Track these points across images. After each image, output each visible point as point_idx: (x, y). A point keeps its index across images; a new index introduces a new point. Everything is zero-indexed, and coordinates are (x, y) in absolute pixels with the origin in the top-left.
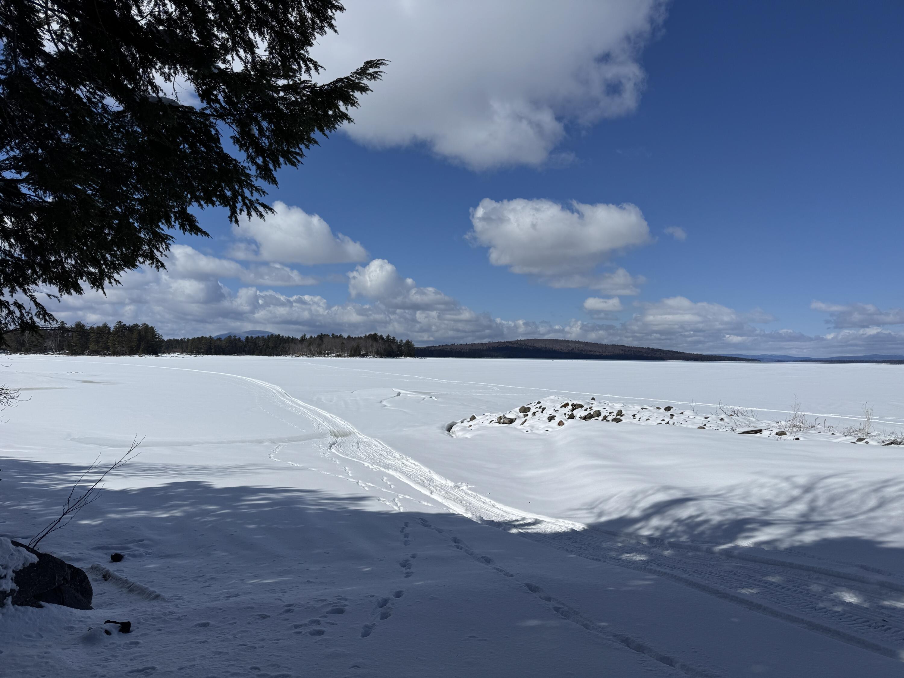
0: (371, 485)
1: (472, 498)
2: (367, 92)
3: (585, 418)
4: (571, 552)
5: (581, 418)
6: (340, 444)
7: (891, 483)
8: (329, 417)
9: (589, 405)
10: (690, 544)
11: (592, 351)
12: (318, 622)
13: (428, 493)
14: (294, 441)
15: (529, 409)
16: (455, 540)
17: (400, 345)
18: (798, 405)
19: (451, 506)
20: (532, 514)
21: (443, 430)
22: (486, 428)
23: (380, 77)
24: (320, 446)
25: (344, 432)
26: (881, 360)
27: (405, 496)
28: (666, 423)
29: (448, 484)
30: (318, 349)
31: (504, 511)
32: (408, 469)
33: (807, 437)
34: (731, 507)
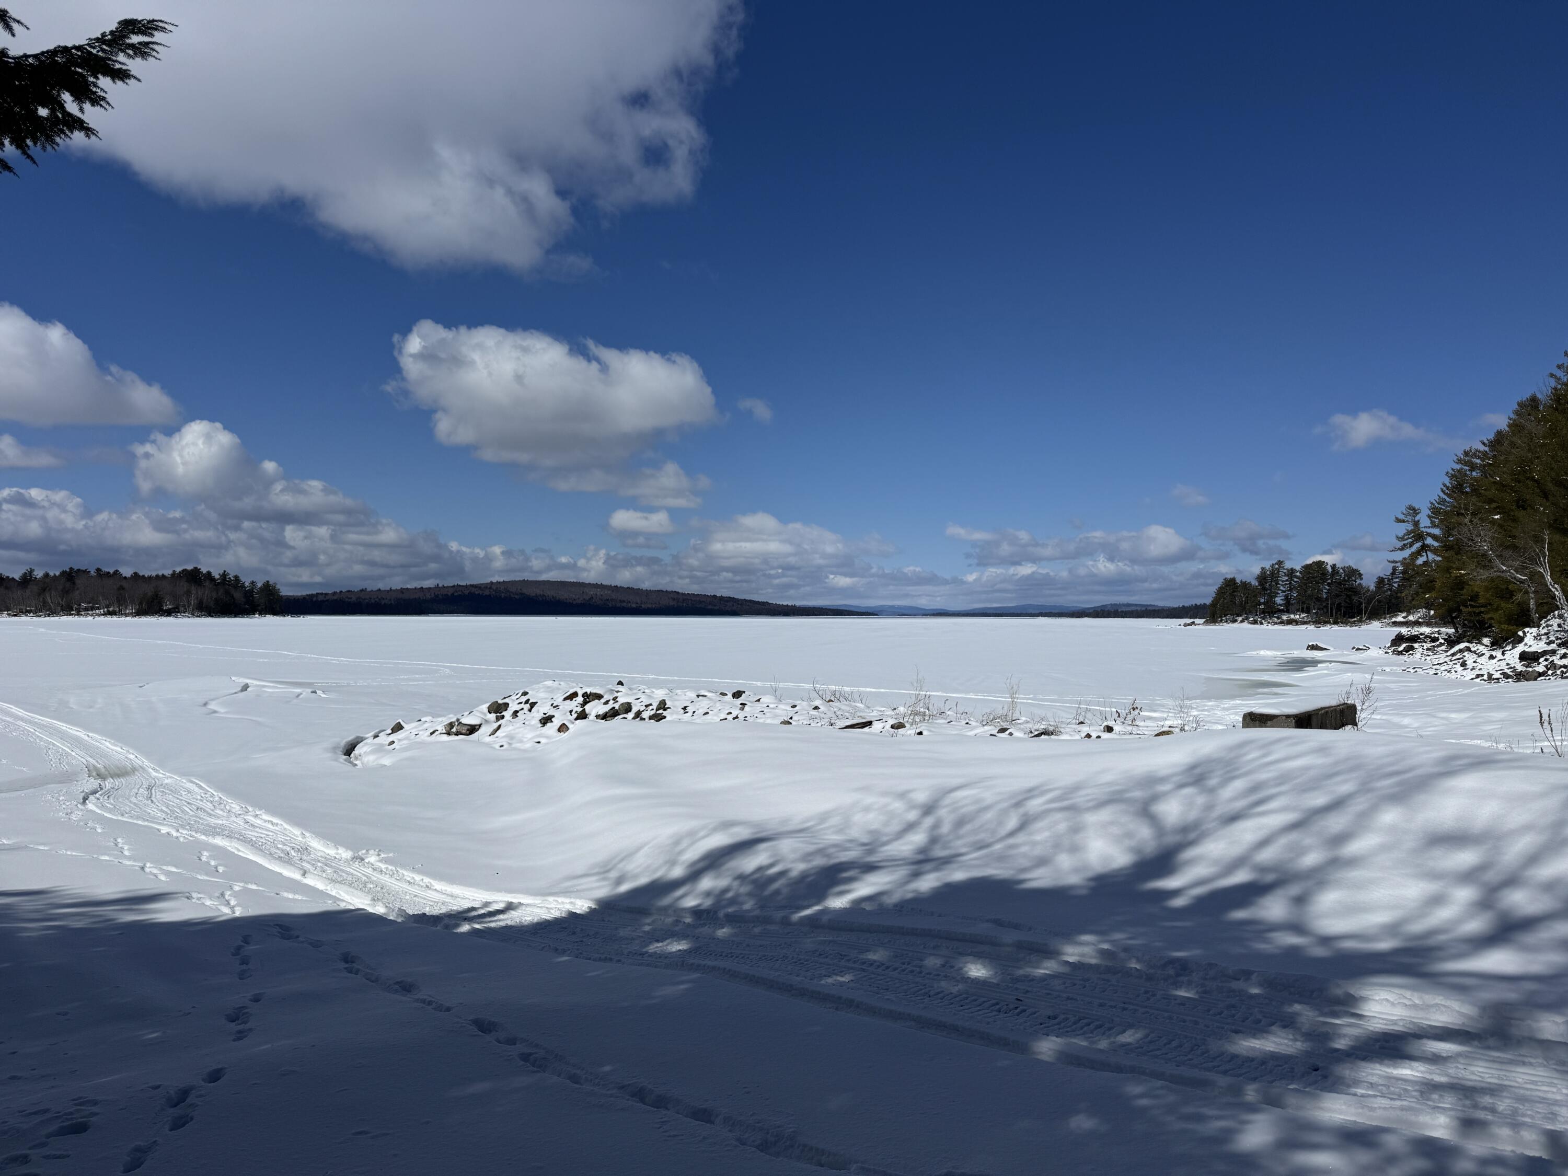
0: (174, 869)
1: (388, 876)
2: (128, 81)
3: (605, 717)
4: (564, 952)
5: (597, 717)
6: (108, 794)
7: (1036, 793)
8: (86, 738)
9: (612, 693)
10: (757, 912)
11: (624, 601)
12: (24, 1158)
13: (297, 876)
15: (506, 706)
16: (347, 959)
17: (251, 591)
18: (920, 679)
19: (344, 896)
20: (500, 894)
21: (335, 753)
22: (422, 744)
23: (154, 53)
24: (61, 798)
25: (118, 768)
26: (1037, 612)
27: (246, 886)
28: (734, 719)
29: (340, 854)
30: (62, 600)
31: (450, 893)
32: (258, 832)
33: (933, 729)
34: (821, 846)
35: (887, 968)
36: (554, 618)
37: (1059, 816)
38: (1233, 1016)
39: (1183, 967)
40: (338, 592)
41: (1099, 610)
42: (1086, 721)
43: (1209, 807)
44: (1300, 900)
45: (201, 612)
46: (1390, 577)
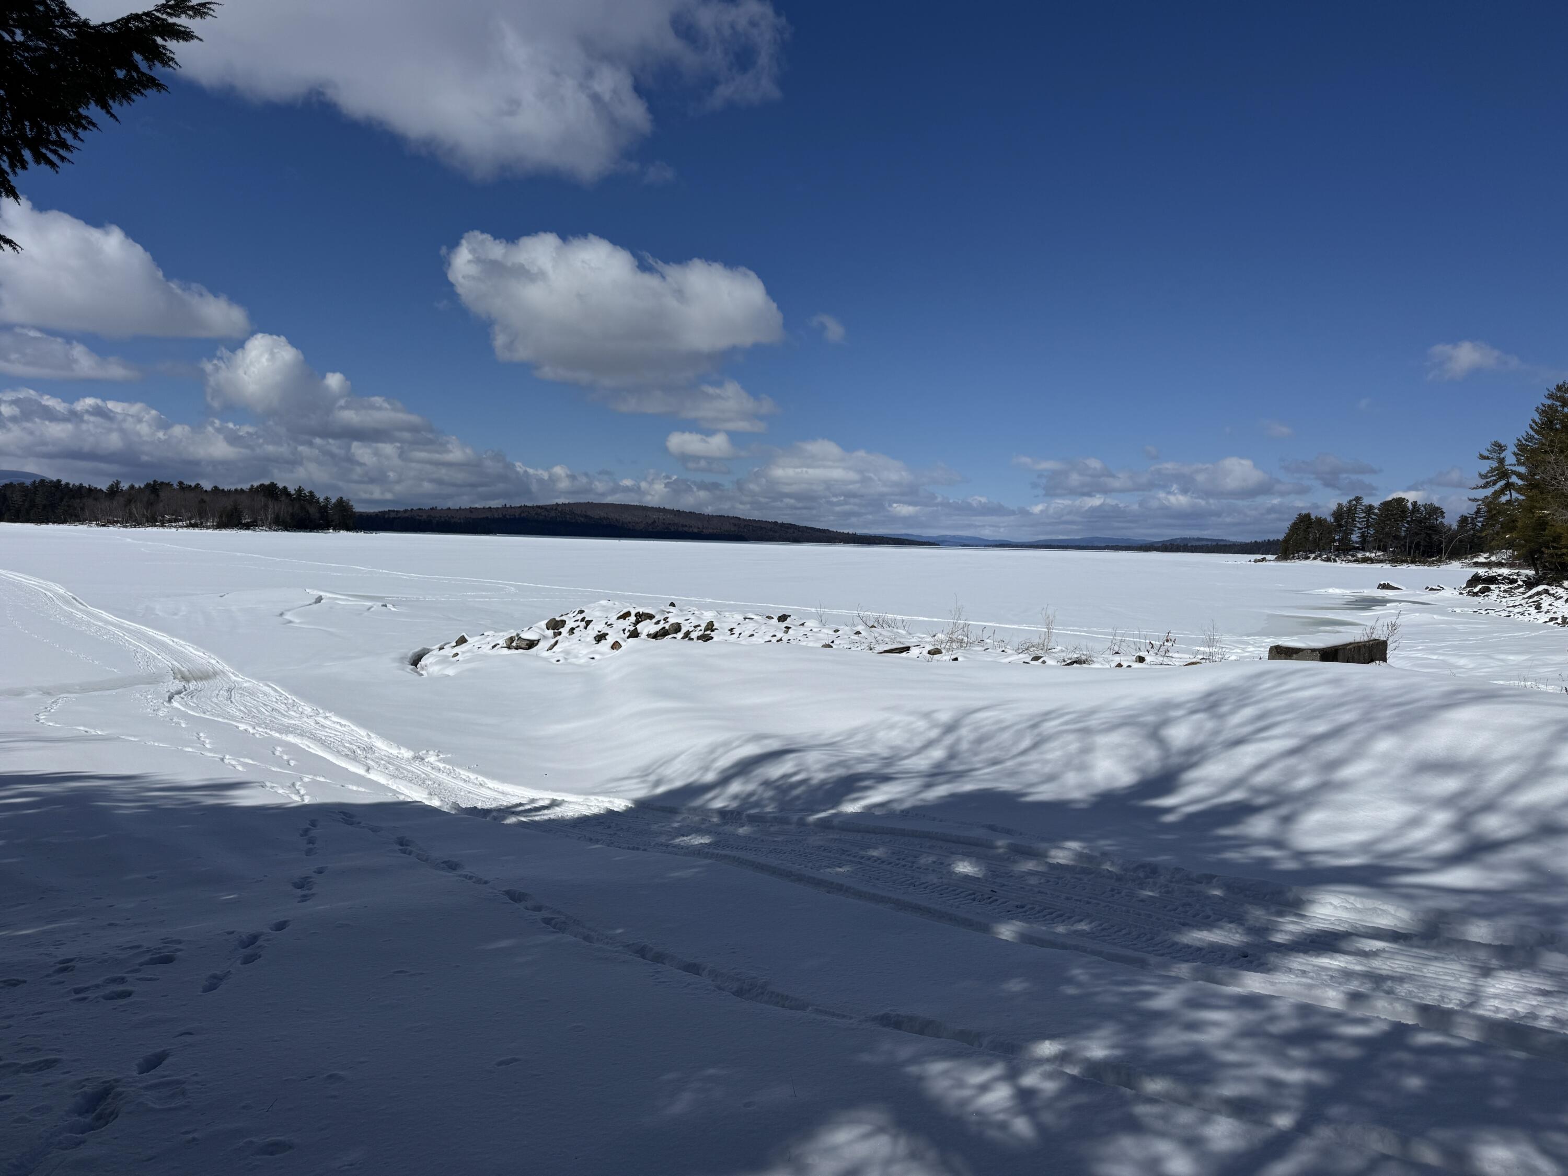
0: (251, 762)
1: (445, 774)
2: (191, 41)
3: (655, 636)
4: (597, 841)
5: (649, 635)
6: (191, 695)
7: (1053, 715)
8: (171, 643)
9: (663, 614)
10: (776, 814)
11: (686, 526)
12: (122, 980)
13: (361, 771)
14: (95, 690)
15: (563, 623)
16: (402, 842)
17: (326, 507)
18: (959, 609)
19: (403, 789)
20: (546, 793)
21: (402, 663)
22: (486, 656)
24: (149, 697)
25: (202, 672)
26: (1103, 545)
27: (315, 778)
28: (778, 641)
29: (403, 754)
30: (147, 512)
31: (501, 791)
32: (327, 732)
33: (968, 656)
34: (842, 758)
35: (883, 862)
36: (617, 541)
37: (1071, 737)
38: (1187, 912)
39: (1154, 870)
40: (409, 509)
41: (1168, 544)
42: (1121, 651)
43: (1216, 732)
44: (1287, 820)
45: (278, 526)
46: (1474, 516)
